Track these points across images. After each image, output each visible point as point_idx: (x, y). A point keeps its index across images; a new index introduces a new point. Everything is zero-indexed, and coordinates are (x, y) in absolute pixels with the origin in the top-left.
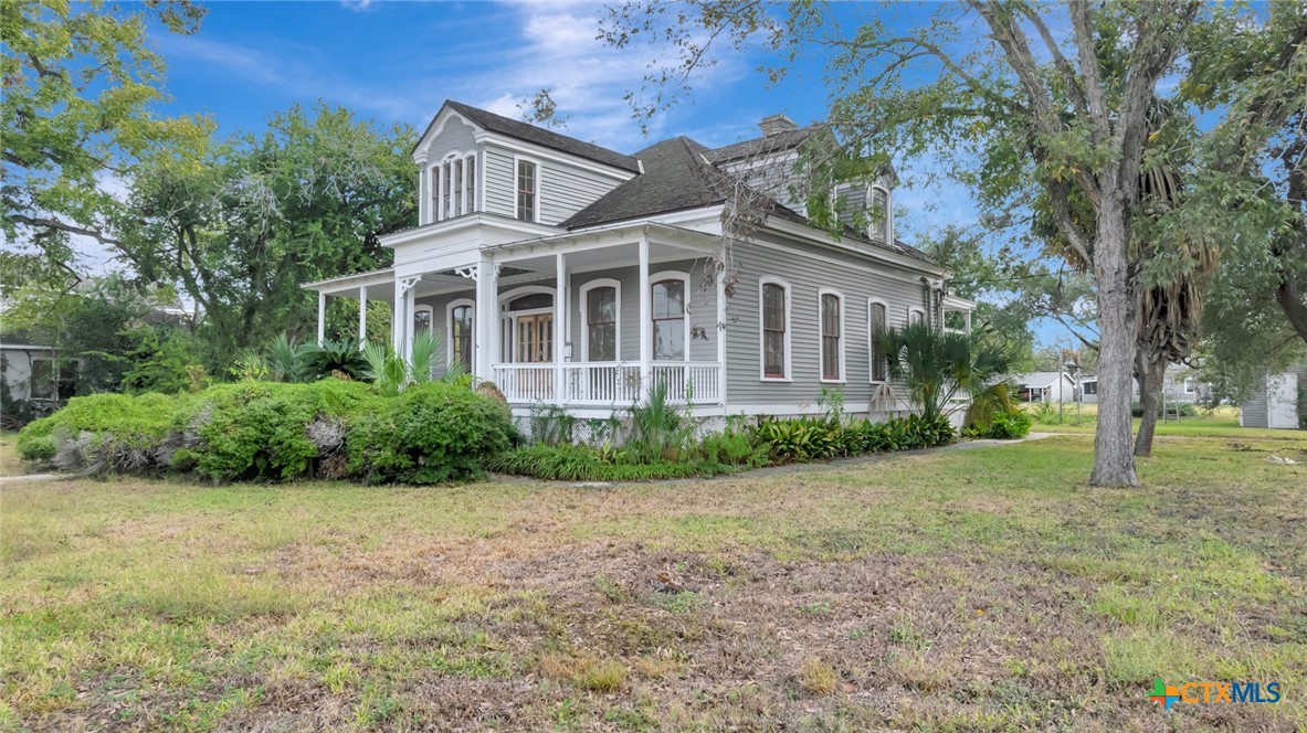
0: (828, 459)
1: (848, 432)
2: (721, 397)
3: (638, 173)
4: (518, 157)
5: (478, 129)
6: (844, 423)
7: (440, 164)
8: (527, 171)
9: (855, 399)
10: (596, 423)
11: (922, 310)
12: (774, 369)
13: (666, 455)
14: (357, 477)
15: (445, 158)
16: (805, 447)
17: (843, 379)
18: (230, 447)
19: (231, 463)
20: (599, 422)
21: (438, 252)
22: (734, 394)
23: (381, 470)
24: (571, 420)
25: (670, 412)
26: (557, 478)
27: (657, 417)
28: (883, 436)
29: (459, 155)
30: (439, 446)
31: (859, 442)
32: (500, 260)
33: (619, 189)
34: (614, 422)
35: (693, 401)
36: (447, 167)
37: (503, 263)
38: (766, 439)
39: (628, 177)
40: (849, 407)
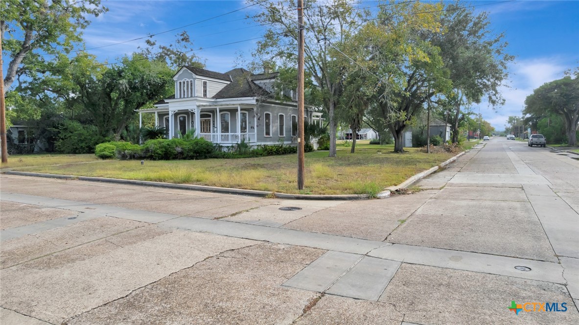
0: (280, 155)
1: (285, 148)
2: (256, 141)
3: (231, 81)
4: (203, 80)
5: (193, 74)
6: (284, 146)
7: (182, 81)
8: (205, 83)
9: (288, 140)
10: (228, 147)
11: (306, 117)
12: (268, 133)
13: (245, 153)
14: (184, 159)
15: (183, 80)
16: (275, 152)
17: (284, 136)
18: (160, 152)
19: (160, 156)
20: (229, 147)
21: (183, 105)
22: (258, 140)
23: (190, 156)
24: (222, 146)
25: (246, 144)
26: (223, 158)
27: (243, 145)
28: (294, 149)
29: (187, 80)
30: (203, 151)
31: (288, 151)
32: (201, 108)
33: (227, 86)
34: (232, 146)
35: (250, 142)
36: (184, 83)
37: (202, 109)
38: (266, 150)
39: (229, 83)
40: (285, 143)
